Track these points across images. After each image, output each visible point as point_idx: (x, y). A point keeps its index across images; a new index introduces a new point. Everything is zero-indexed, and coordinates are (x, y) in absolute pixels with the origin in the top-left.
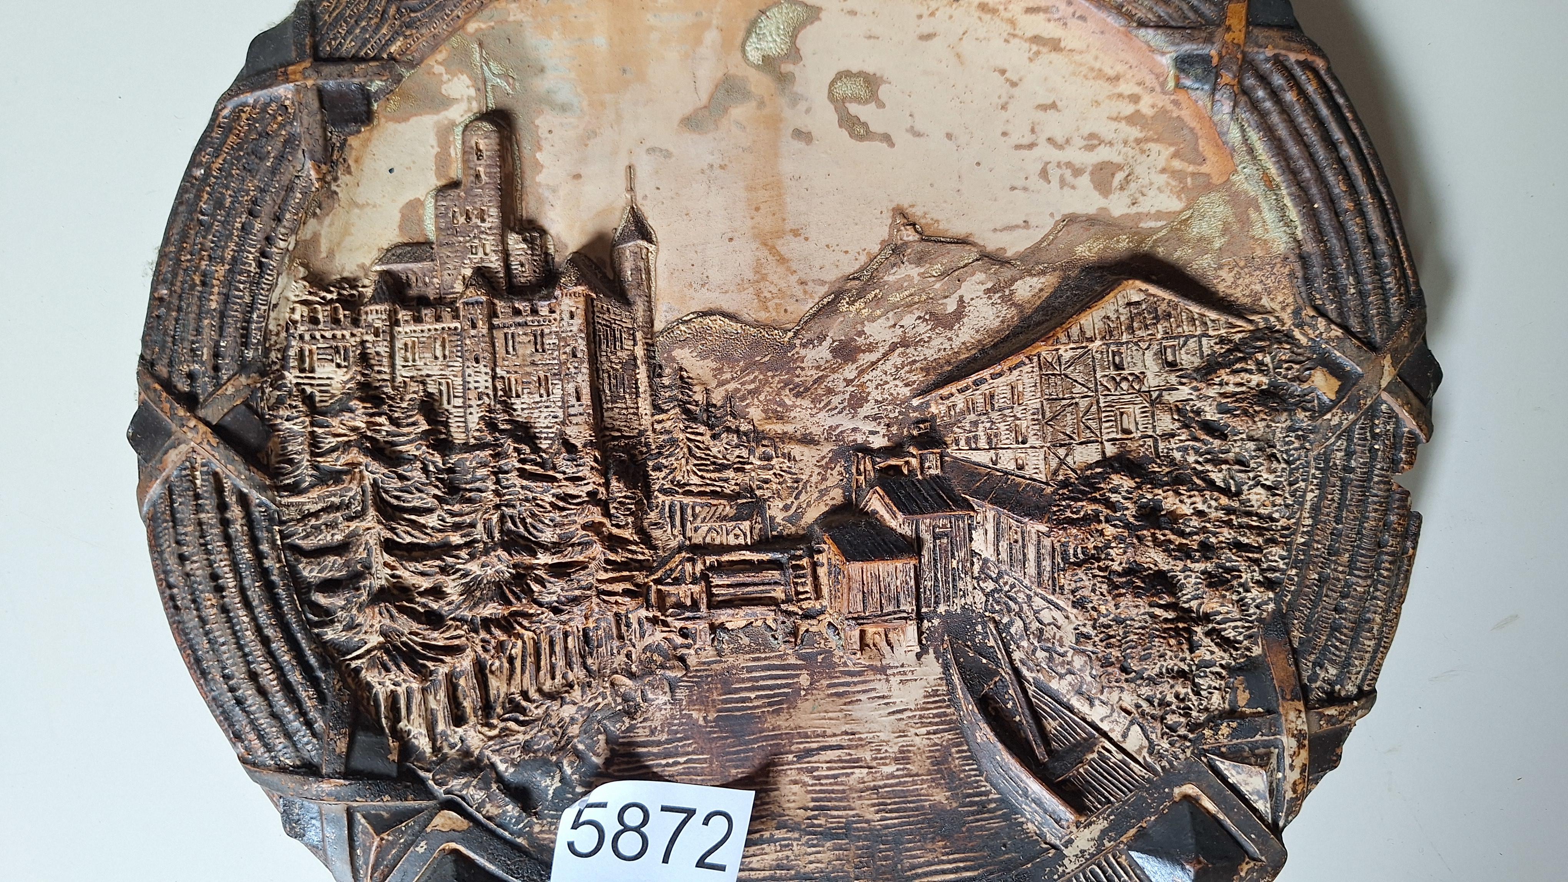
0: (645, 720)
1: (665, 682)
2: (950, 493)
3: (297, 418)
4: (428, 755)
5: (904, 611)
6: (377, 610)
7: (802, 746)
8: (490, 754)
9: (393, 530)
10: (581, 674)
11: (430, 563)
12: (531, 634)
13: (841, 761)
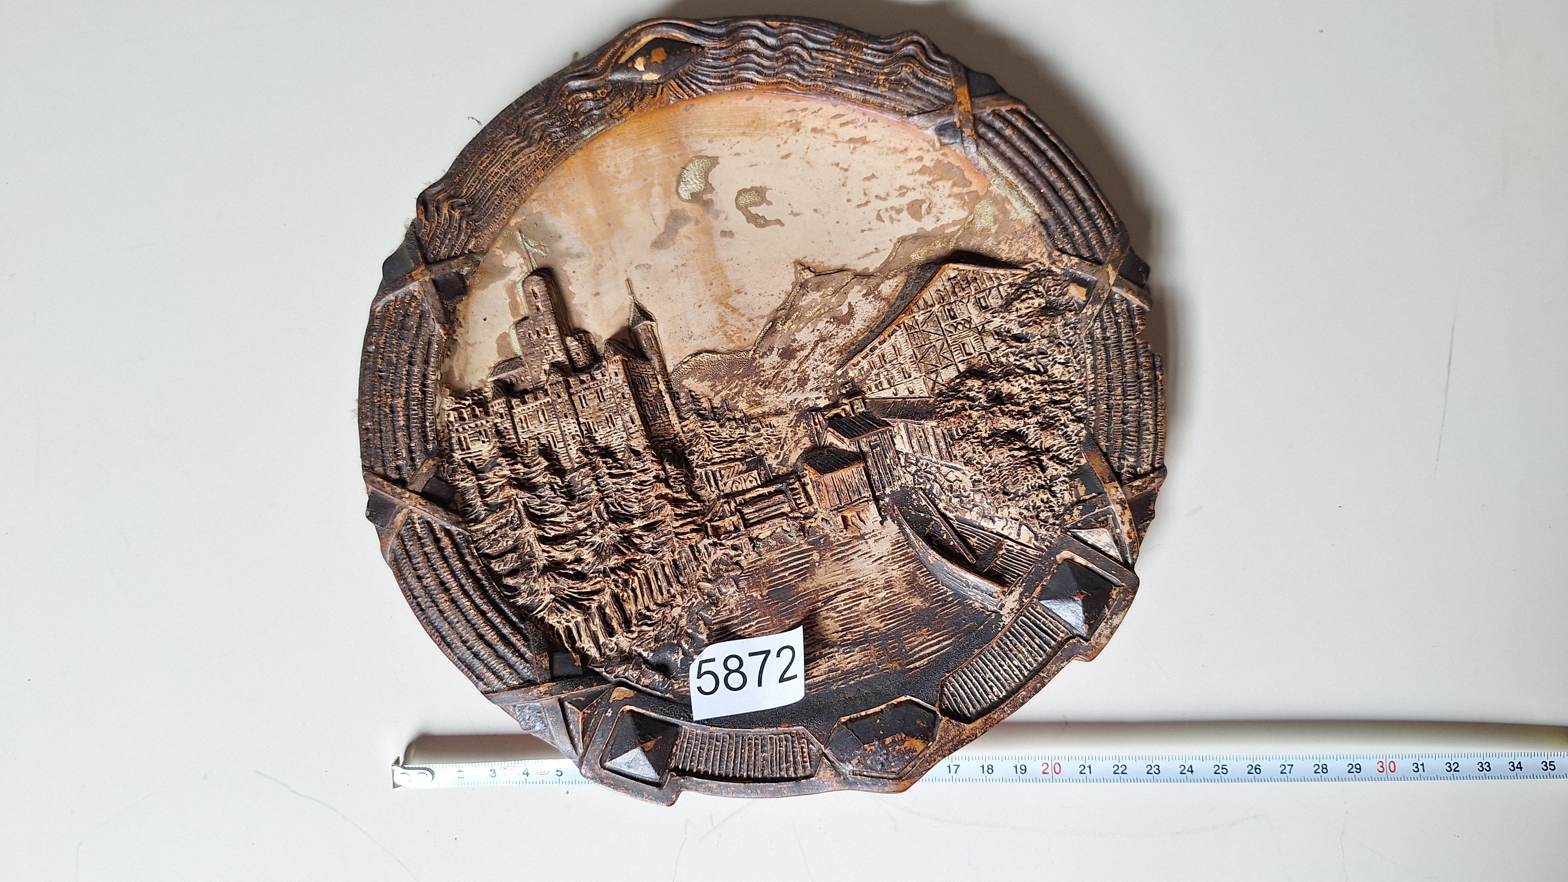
0: (725, 606)
1: (731, 580)
2: (874, 419)
3: (467, 478)
4: (598, 659)
5: (865, 497)
6: (546, 578)
7: (825, 596)
8: (636, 648)
9: (543, 529)
10: (679, 588)
11: (570, 543)
12: (642, 572)
13: (851, 598)
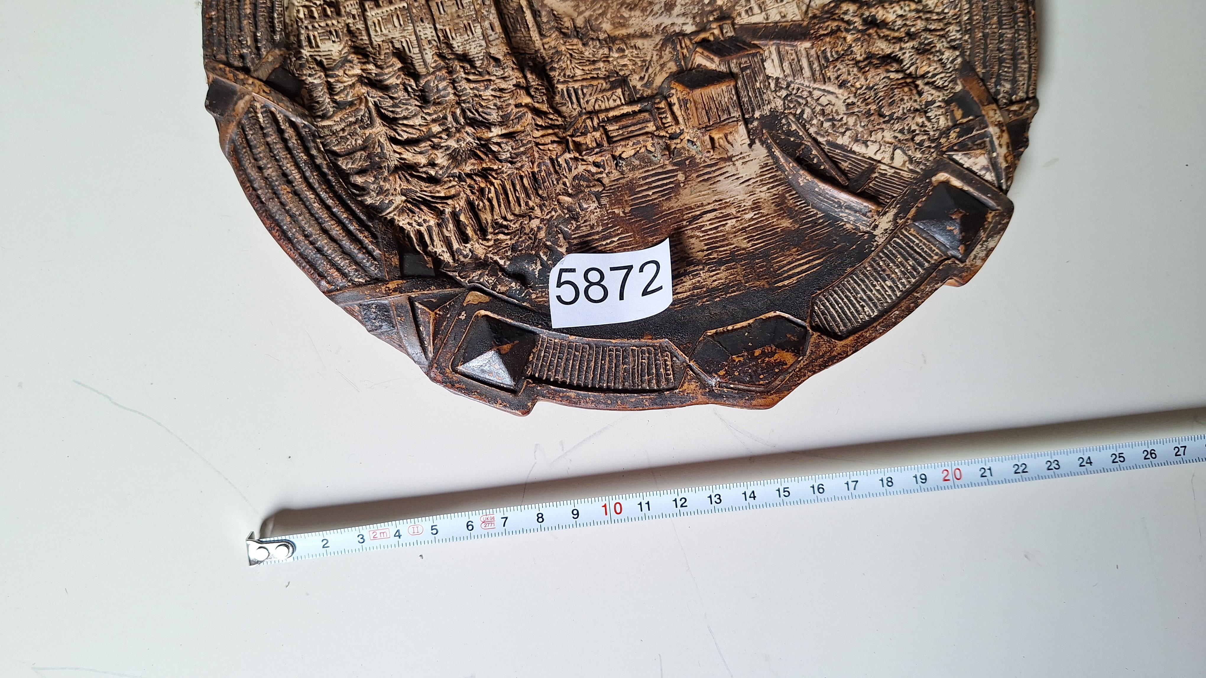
0: (585, 221)
1: (592, 196)
2: (744, 43)
3: (316, 74)
4: (451, 264)
5: (734, 117)
6: (397, 176)
7: (690, 215)
8: (492, 256)
9: (395, 130)
10: (538, 200)
11: (423, 145)
12: (499, 182)
13: (717, 218)
